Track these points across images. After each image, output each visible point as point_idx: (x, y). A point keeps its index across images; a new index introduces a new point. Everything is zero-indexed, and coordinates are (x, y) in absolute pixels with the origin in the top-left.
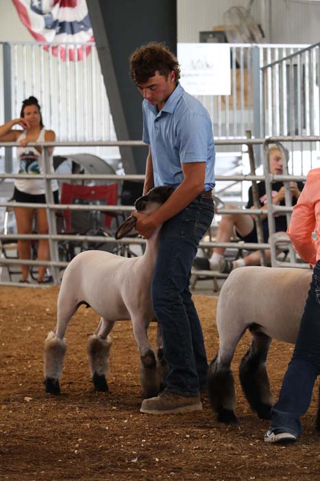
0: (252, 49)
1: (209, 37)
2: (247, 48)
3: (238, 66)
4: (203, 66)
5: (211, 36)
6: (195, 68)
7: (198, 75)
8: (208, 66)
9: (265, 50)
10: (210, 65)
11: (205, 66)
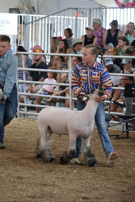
0: (27, 16)
1: (13, 11)
2: (25, 16)
3: (21, 23)
4: (6, 22)
5: (14, 10)
6: (3, 23)
7: (4, 26)
8: (8, 22)
9: (32, 17)
10: (9, 22)
11: (7, 22)
